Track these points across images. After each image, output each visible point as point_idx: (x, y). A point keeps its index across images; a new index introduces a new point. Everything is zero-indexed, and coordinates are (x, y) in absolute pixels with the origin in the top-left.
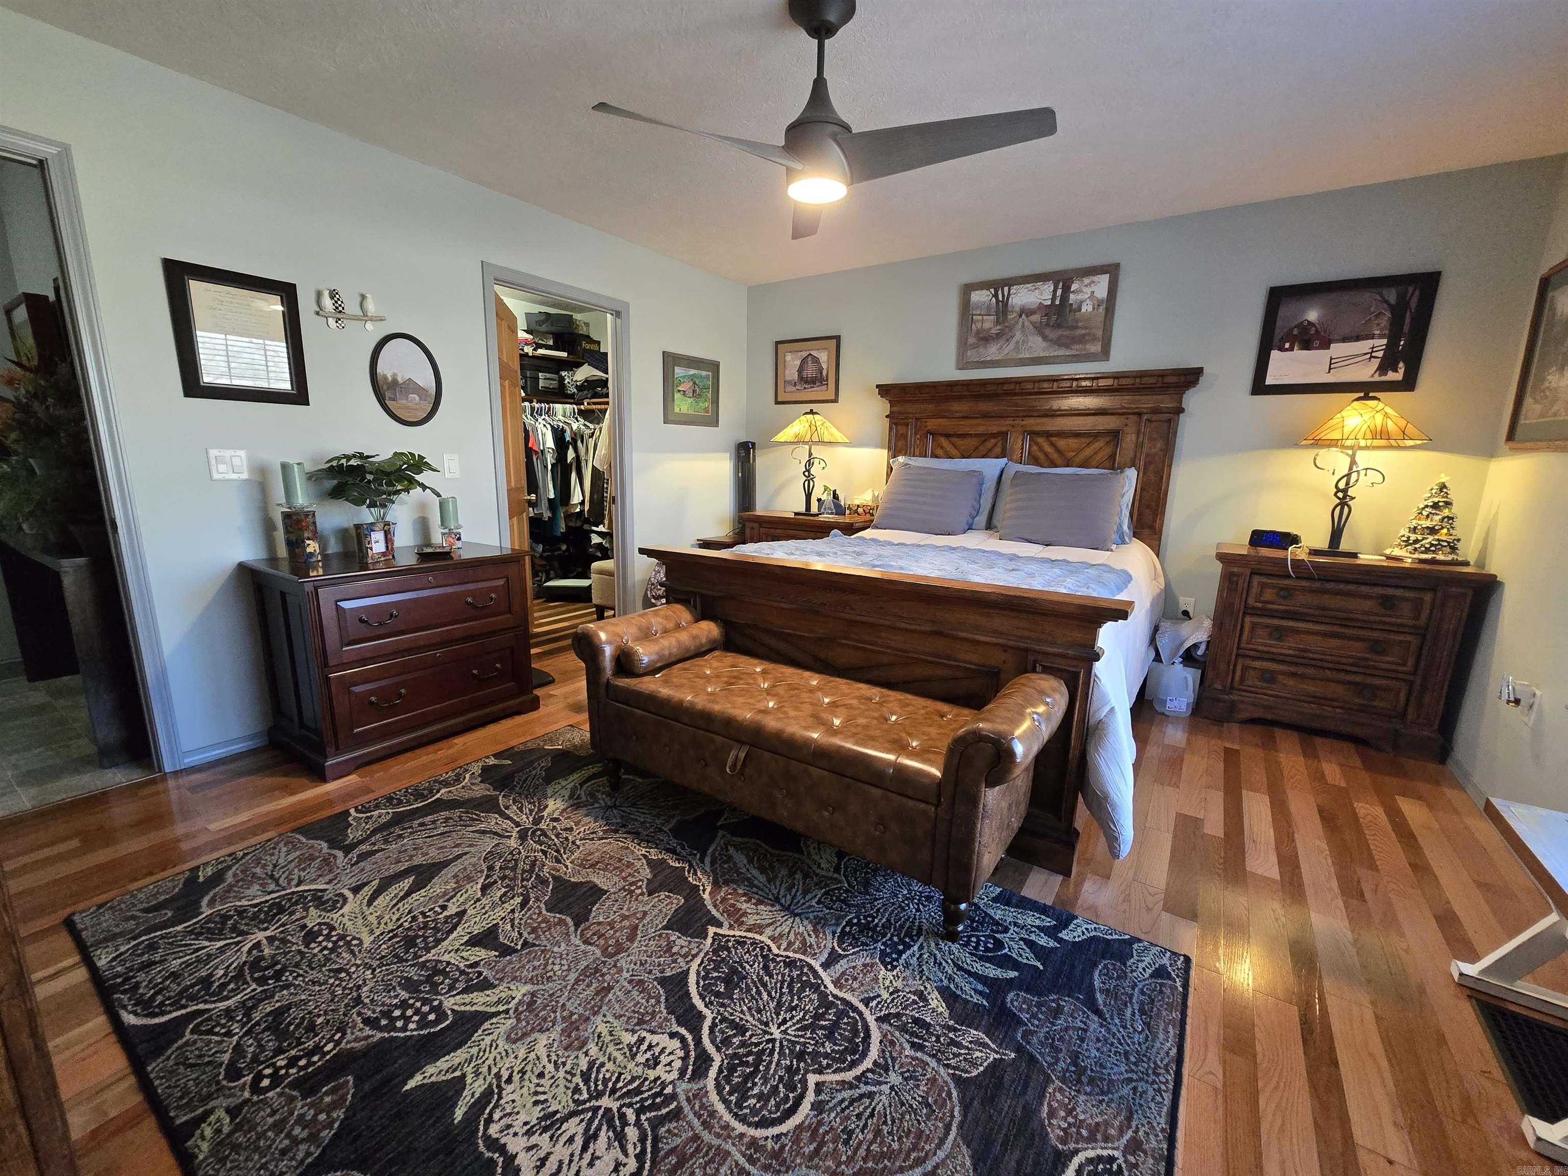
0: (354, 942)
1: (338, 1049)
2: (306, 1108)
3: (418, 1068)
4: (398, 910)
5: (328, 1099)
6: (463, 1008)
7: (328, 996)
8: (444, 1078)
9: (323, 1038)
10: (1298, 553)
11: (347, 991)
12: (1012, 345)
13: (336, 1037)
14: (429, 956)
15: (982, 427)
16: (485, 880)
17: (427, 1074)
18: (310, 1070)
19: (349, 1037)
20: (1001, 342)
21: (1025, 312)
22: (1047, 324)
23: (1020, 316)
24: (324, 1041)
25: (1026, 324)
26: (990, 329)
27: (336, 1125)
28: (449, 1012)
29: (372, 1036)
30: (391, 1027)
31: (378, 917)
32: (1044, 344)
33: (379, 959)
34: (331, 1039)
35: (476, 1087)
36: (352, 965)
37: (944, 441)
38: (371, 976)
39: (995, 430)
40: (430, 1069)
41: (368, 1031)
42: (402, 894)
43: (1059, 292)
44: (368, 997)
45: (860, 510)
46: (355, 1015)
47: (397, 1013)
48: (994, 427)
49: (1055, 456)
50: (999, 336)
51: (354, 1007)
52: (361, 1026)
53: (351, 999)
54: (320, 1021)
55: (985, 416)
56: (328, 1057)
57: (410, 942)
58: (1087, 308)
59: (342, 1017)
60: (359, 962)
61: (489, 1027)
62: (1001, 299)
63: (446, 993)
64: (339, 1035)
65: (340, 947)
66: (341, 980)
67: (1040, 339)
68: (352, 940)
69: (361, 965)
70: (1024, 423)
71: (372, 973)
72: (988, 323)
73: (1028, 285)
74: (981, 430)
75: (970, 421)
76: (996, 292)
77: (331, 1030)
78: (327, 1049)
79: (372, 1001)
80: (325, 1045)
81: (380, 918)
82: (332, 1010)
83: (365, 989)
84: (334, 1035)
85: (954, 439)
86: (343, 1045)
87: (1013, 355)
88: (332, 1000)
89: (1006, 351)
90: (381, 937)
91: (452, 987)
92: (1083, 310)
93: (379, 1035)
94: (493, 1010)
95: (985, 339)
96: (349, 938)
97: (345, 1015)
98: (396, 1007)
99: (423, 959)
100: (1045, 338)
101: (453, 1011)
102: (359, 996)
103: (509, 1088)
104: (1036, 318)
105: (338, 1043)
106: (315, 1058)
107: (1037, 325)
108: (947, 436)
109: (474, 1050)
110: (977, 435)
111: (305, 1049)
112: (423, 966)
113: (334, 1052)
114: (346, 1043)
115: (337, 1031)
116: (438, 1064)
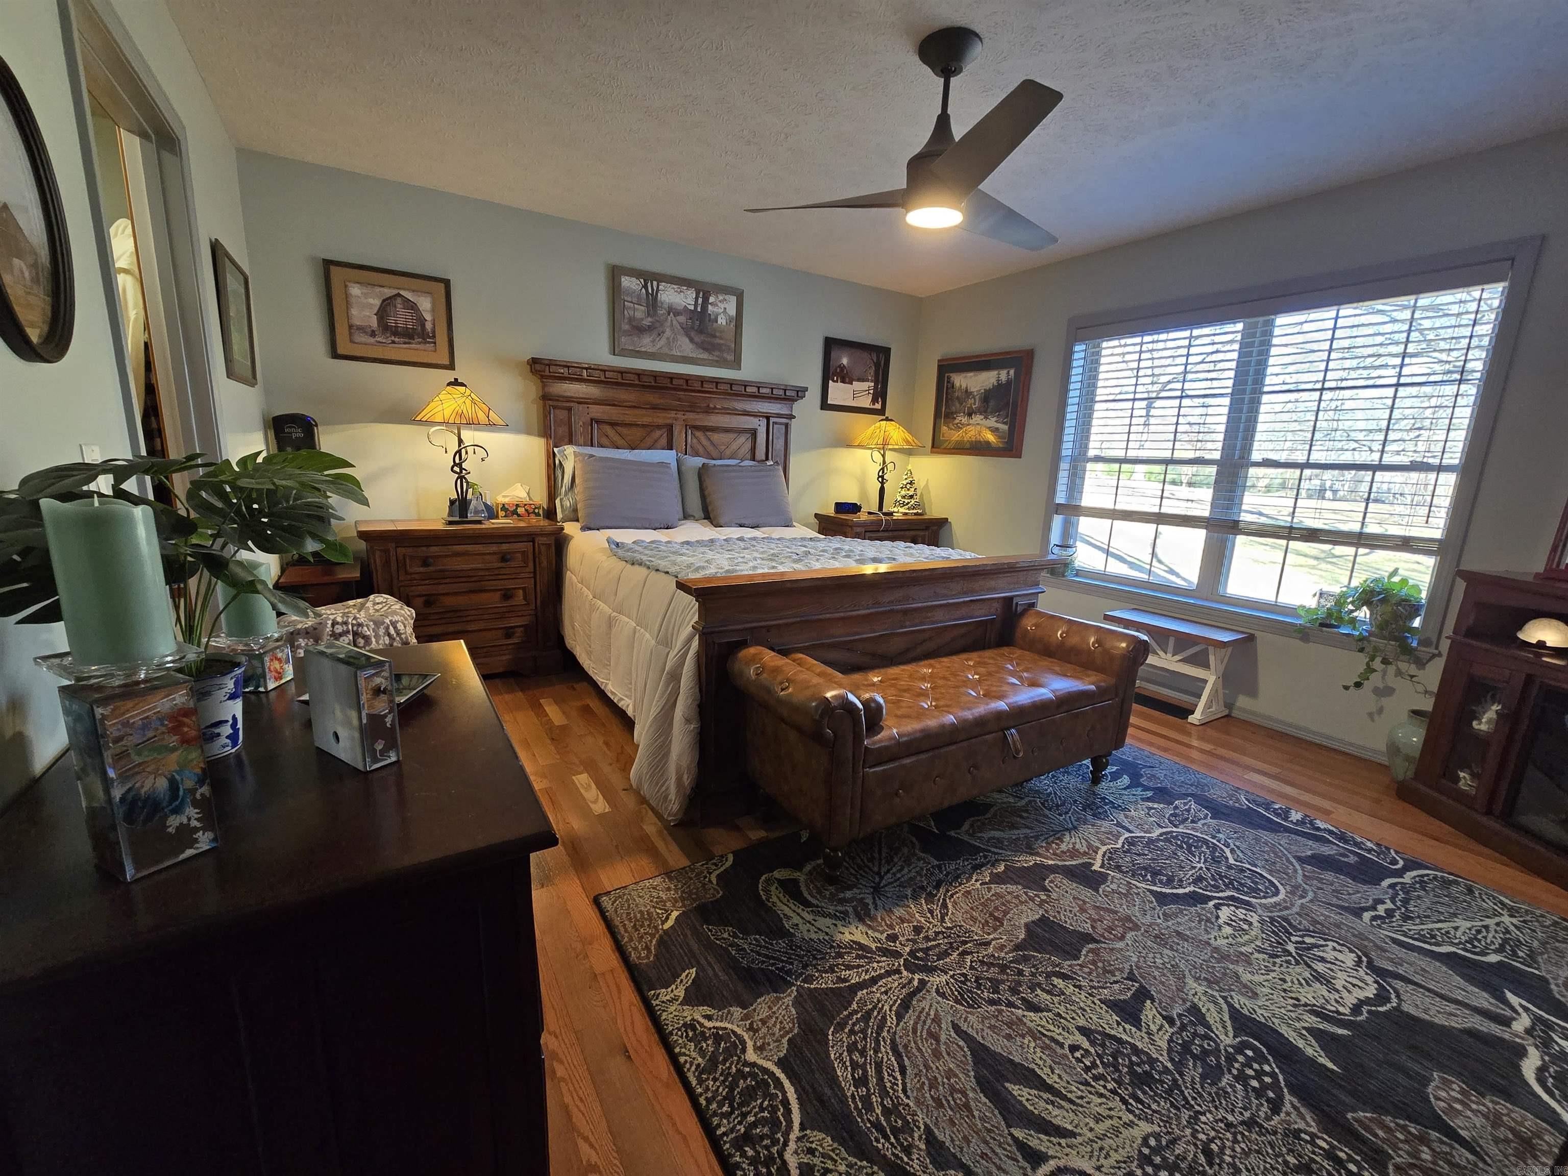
0: (1152, 1142)
1: (1320, 1135)
2: (1400, 1152)
3: (1312, 1061)
4: (1082, 1098)
5: (1381, 1133)
6: (1230, 1028)
7: (1253, 1159)
8: (1313, 1041)
9: (1314, 1153)
10: (863, 517)
11: (1239, 1137)
12: (663, 342)
13: (1308, 1138)
14: (1164, 1059)
15: (646, 418)
16: (1019, 1008)
17: (1316, 1054)
18: (1358, 1158)
19: (1301, 1125)
20: (654, 335)
21: (672, 310)
22: (692, 328)
23: (669, 314)
24: (1316, 1150)
25: (675, 322)
26: (642, 319)
27: (1402, 1122)
28: (1238, 1039)
29: (1291, 1103)
30: (1275, 1086)
31: (1097, 1122)
32: (691, 346)
33: (1178, 1109)
34: (1313, 1143)
35: (1312, 1021)
36: (1196, 1138)
37: (608, 429)
38: (1208, 1115)
39: (661, 421)
40: (1309, 1051)
41: (1287, 1107)
42: (1046, 1096)
43: (700, 301)
44: (1241, 1113)
45: (521, 510)
46: (1272, 1123)
47: (1255, 1083)
48: (661, 418)
49: (710, 448)
50: (650, 329)
51: (1261, 1126)
52: (1282, 1115)
53: (1250, 1132)
54: (1292, 1160)
55: (654, 407)
56: (1335, 1143)
57: (1143, 1080)
58: (722, 321)
59: (1279, 1136)
60: (1188, 1131)
61: (1245, 1009)
62: (650, 291)
63: (1215, 1042)
64: (1303, 1135)
65: (1164, 1159)
66: (1222, 1149)
67: (687, 340)
68: (1149, 1147)
69: (1193, 1128)
70: (685, 417)
71: (1204, 1114)
72: (640, 312)
73: (675, 287)
74: (646, 420)
75: (637, 411)
76: (646, 284)
77: (1300, 1144)
78: (1324, 1145)
79: (1246, 1109)
80: (1321, 1148)
81: (1098, 1119)
82: (1273, 1148)
83: (1230, 1118)
84: (1306, 1142)
85: (619, 429)
86: (1314, 1130)
87: (665, 350)
88: (1258, 1152)
89: (658, 346)
90: (1137, 1112)
91: (1206, 1037)
92: (719, 322)
93: (1288, 1097)
94: (1225, 1006)
95: (639, 330)
96: (1146, 1151)
97: (1275, 1133)
98: (1246, 1086)
99: (1169, 1065)
100: (691, 340)
101: (1235, 1037)
102: (1243, 1123)
103: (1303, 1000)
104: (682, 319)
105: (1313, 1136)
106: (1342, 1155)
107: (684, 326)
108: (613, 424)
109: (1276, 1021)
110: (643, 426)
111: (1334, 1168)
112: (1180, 1066)
113: (1326, 1137)
114: (1311, 1126)
115: (1300, 1139)
116: (1301, 1046)
